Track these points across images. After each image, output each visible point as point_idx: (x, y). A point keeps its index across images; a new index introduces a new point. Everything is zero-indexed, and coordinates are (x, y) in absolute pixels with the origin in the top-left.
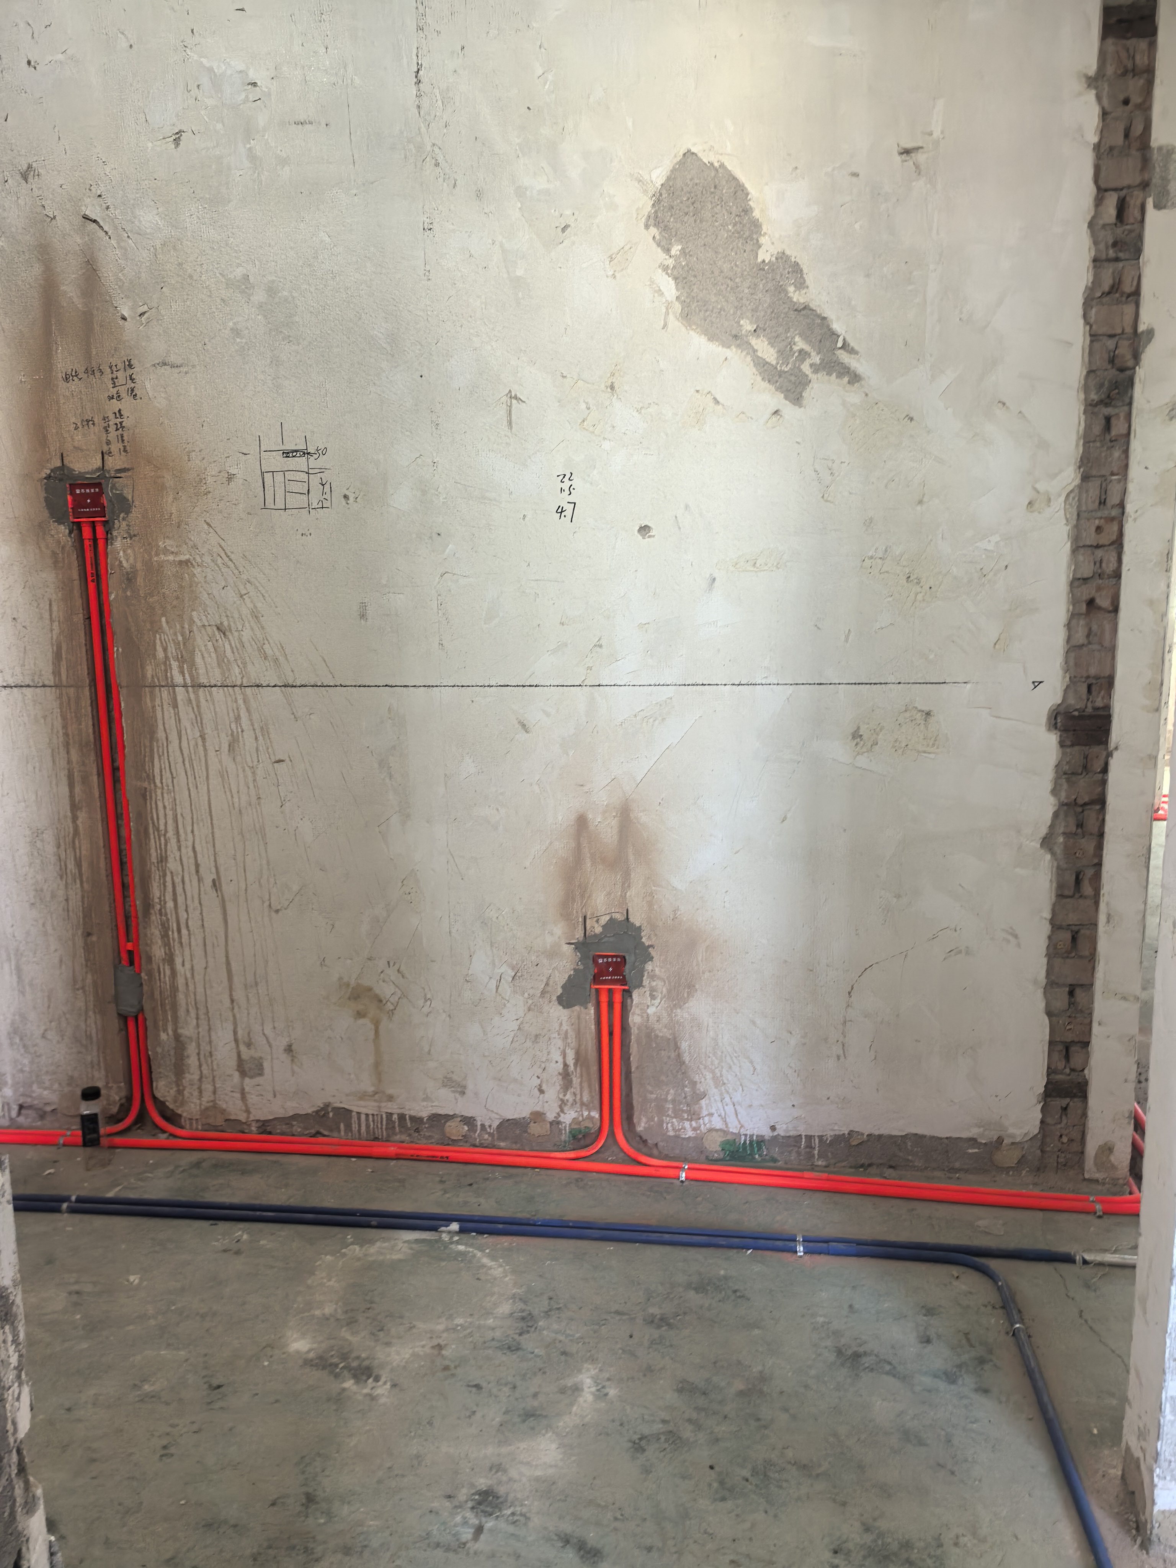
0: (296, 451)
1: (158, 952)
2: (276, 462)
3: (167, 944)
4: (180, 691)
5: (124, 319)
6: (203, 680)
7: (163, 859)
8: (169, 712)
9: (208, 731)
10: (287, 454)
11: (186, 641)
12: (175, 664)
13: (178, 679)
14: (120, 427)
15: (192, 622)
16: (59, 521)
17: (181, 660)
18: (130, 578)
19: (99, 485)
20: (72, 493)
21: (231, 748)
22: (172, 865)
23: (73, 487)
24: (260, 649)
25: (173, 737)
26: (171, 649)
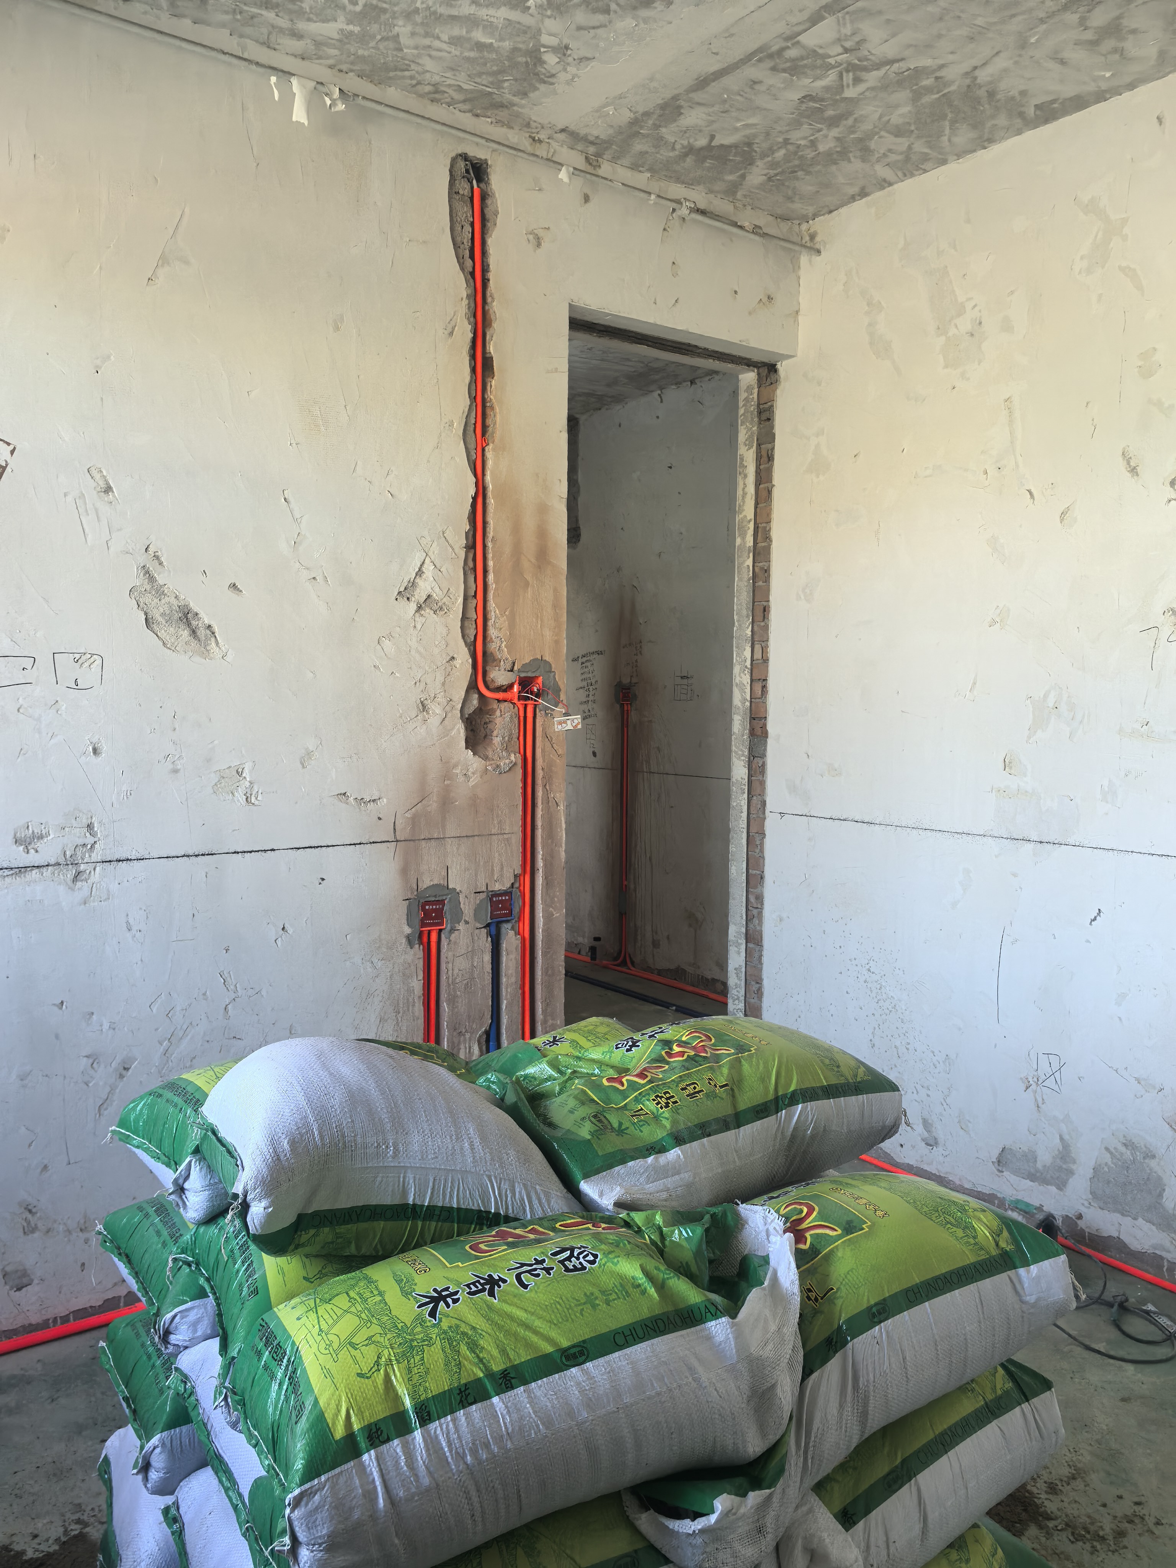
0: (685, 677)
2: (679, 681)
3: (635, 883)
4: (645, 774)
5: (641, 623)
6: (652, 770)
8: (641, 783)
10: (682, 677)
11: (648, 753)
12: (644, 762)
13: (646, 770)
14: (636, 666)
16: (617, 703)
17: (646, 762)
18: (634, 728)
19: (629, 689)
20: (622, 691)
21: (658, 800)
22: (639, 848)
23: (623, 689)
25: (642, 794)
26: (644, 757)
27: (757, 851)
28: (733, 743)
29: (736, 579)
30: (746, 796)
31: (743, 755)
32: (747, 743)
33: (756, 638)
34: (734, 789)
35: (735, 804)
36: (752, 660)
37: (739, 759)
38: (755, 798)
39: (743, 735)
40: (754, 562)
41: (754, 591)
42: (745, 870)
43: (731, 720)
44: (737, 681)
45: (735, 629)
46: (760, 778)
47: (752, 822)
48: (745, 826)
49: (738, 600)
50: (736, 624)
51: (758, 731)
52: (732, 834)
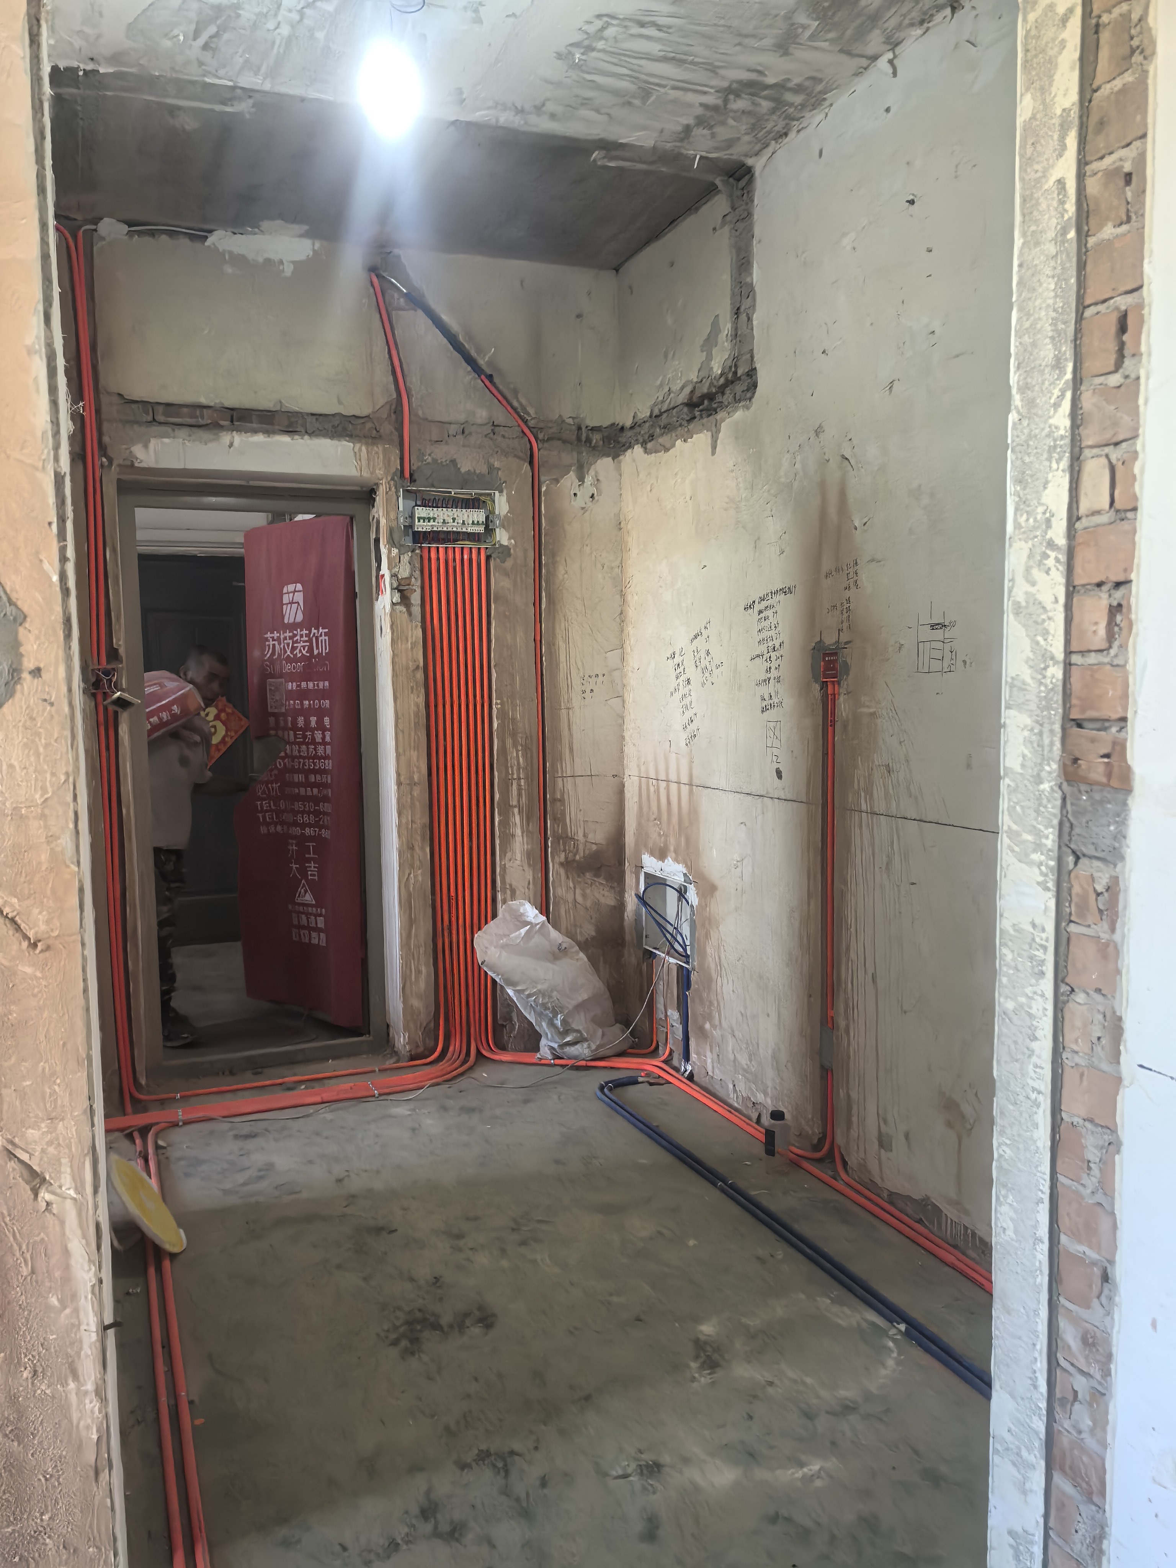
0: (938, 624)
1: (842, 1023)
2: (926, 633)
3: (847, 1018)
4: (864, 815)
5: (856, 529)
7: (848, 949)
8: (857, 831)
9: (877, 851)
10: (933, 627)
11: (869, 775)
12: (863, 794)
13: (864, 807)
14: (848, 609)
15: (873, 761)
16: (816, 682)
17: (866, 792)
18: (845, 727)
19: (835, 654)
20: (824, 660)
21: (887, 868)
22: (853, 955)
23: (825, 655)
24: (908, 788)
25: (858, 852)
26: (862, 783)
27: (1091, 1182)
28: (1004, 804)
29: (1018, 242)
30: (1047, 985)
31: (1038, 847)
32: (1053, 808)
33: (1090, 436)
34: (1008, 955)
35: (1010, 1005)
36: (1073, 517)
37: (1023, 858)
38: (1080, 997)
39: (1038, 780)
40: (1082, 163)
41: (1081, 266)
42: (1043, 1231)
43: (997, 726)
44: (1020, 598)
45: (1013, 417)
46: (1101, 930)
47: (1070, 1078)
48: (1045, 1085)
49: (1026, 313)
50: (1017, 399)
51: (1095, 769)
52: (1000, 1101)
